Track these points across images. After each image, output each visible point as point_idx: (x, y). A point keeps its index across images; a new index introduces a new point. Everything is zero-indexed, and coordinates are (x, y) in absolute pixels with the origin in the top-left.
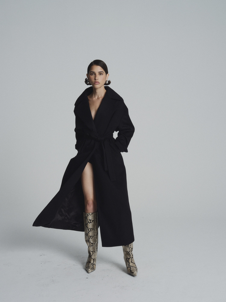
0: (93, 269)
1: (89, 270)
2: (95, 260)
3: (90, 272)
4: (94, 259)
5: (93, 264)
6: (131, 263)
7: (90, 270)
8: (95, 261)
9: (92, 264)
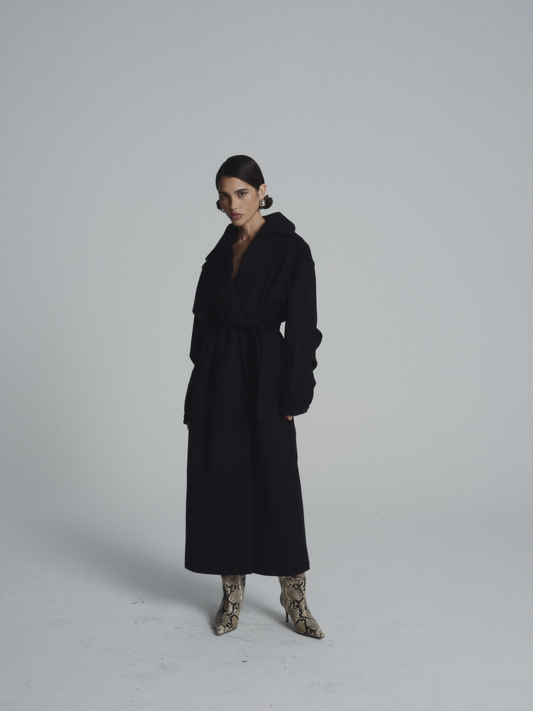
0: (231, 626)
1: (221, 627)
2: (237, 606)
3: (221, 632)
4: (234, 605)
5: (232, 616)
6: (305, 611)
7: (223, 629)
8: (237, 608)
9: (229, 615)
